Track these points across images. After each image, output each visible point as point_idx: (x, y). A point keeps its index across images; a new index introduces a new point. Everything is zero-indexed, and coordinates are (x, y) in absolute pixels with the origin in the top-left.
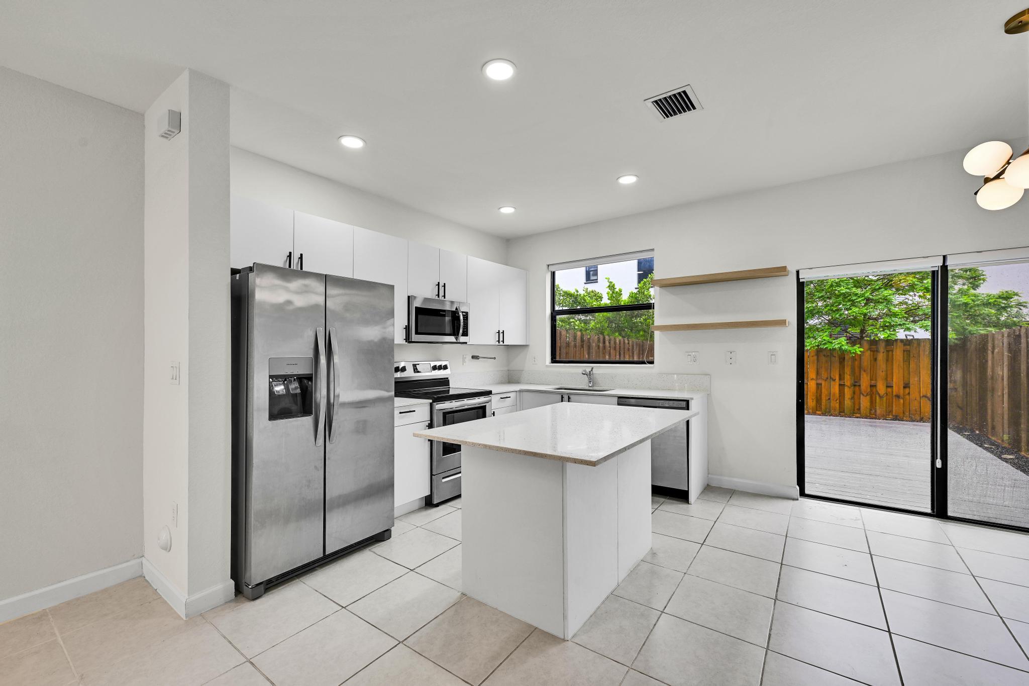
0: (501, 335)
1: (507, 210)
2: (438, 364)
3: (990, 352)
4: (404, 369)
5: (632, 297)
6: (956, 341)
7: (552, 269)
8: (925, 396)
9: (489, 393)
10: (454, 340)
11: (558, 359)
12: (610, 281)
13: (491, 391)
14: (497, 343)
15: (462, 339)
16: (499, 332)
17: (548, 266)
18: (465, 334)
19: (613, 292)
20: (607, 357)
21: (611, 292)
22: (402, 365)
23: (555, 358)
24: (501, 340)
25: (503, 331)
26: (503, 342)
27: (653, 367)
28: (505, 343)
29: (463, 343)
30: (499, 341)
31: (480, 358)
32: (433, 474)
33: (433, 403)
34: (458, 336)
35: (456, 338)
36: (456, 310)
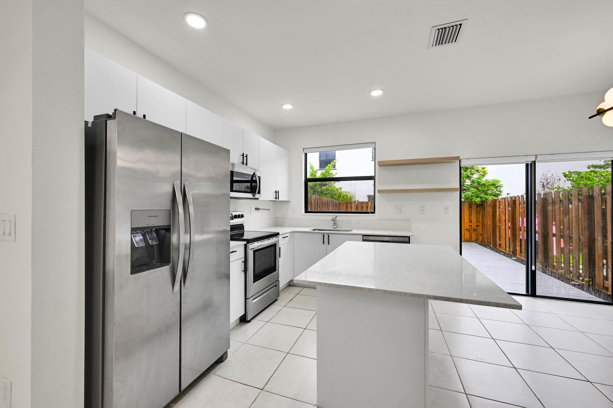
0: (277, 193)
1: (288, 107)
2: (237, 214)
3: (497, 208)
5: (322, 174)
6: (480, 202)
7: (306, 151)
8: (467, 229)
9: (277, 234)
10: (252, 197)
11: (309, 210)
12: (311, 164)
13: (279, 233)
14: (275, 199)
15: (257, 196)
16: (276, 192)
17: (303, 149)
18: (259, 193)
19: (313, 171)
20: (319, 209)
21: (311, 171)
23: (307, 210)
24: (277, 197)
25: (278, 191)
26: (278, 199)
27: (374, 216)
28: (279, 200)
29: (258, 199)
30: (276, 198)
31: (260, 210)
32: (247, 298)
33: (247, 244)
34: (255, 194)
35: (253, 195)
36: (254, 174)
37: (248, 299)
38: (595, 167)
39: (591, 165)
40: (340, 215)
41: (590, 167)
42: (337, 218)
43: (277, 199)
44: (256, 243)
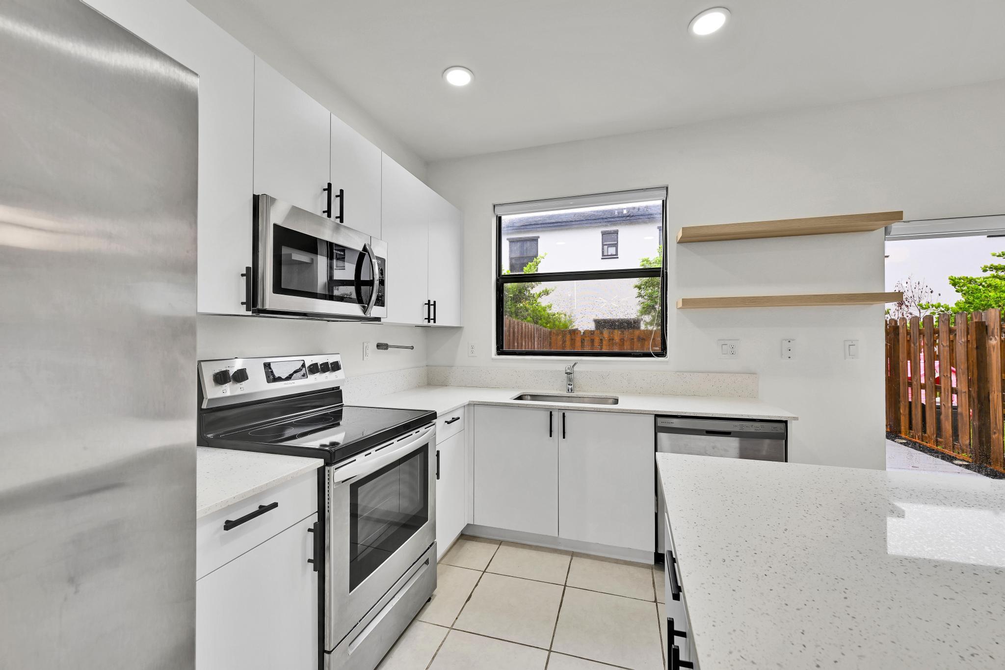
0: (432, 307)
2: (320, 360)
4: (241, 376)
10: (360, 313)
11: (507, 348)
13: (436, 411)
14: (426, 323)
15: (375, 311)
16: (429, 304)
17: (494, 206)
18: (380, 302)
22: (237, 365)
23: (503, 347)
24: (432, 317)
25: (435, 302)
26: (435, 322)
27: (667, 362)
28: (438, 323)
29: (378, 319)
30: (429, 319)
31: (389, 348)
32: (327, 648)
33: (327, 468)
34: (368, 305)
35: (364, 307)
36: (365, 249)
37: (329, 652)
38: (995, 269)
39: (989, 266)
40: (581, 360)
41: (988, 269)
42: (576, 369)
43: (432, 321)
44: (360, 458)
